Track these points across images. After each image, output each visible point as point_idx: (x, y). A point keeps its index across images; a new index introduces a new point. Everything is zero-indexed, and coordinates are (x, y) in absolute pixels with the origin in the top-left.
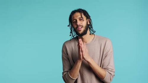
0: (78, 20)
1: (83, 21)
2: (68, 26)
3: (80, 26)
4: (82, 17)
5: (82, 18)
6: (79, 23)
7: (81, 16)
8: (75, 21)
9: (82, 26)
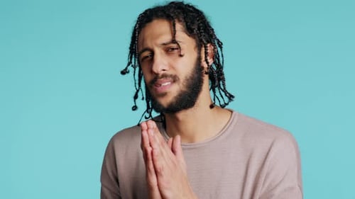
0: (159, 52)
1: (181, 56)
2: (124, 73)
3: (164, 76)
4: (174, 41)
5: (174, 46)
6: (162, 63)
7: (174, 33)
8: (147, 54)
9: (175, 79)
